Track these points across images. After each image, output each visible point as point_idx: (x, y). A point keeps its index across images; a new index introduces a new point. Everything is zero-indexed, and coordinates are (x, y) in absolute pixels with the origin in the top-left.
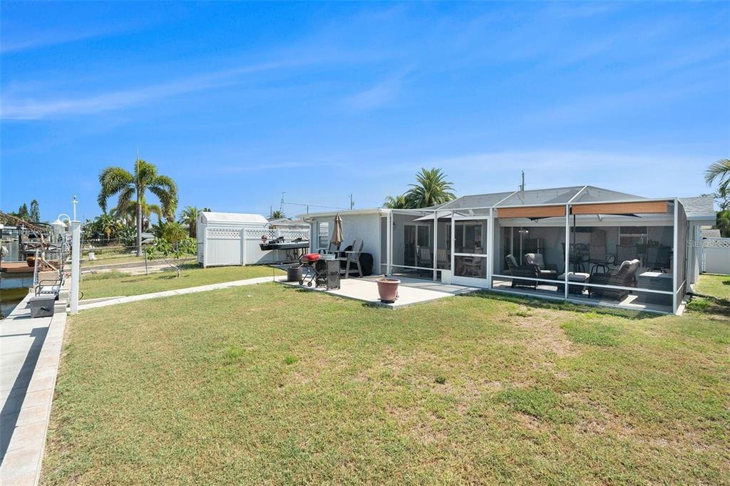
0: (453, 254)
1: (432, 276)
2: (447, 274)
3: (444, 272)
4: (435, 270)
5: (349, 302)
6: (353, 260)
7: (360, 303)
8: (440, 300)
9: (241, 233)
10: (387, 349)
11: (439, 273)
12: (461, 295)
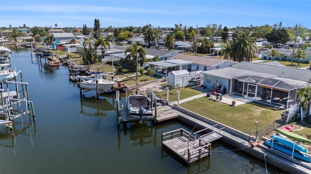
0: (248, 92)
1: (242, 97)
2: (246, 96)
3: (245, 96)
4: (243, 95)
5: (226, 104)
6: (222, 91)
7: (228, 105)
8: (243, 104)
9: (183, 77)
10: (236, 113)
11: (244, 96)
12: (247, 103)
